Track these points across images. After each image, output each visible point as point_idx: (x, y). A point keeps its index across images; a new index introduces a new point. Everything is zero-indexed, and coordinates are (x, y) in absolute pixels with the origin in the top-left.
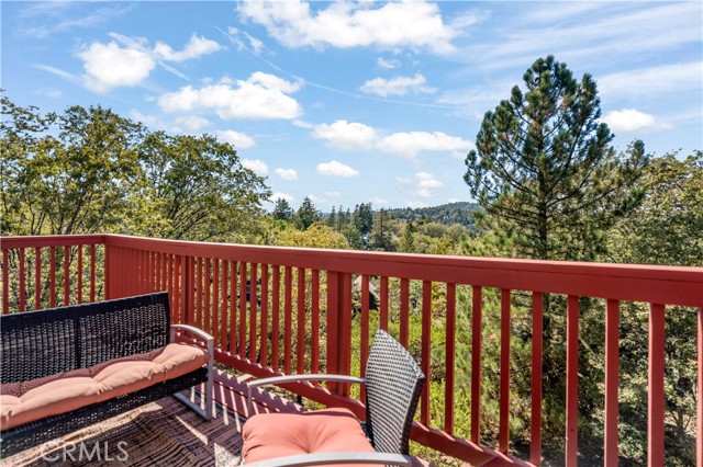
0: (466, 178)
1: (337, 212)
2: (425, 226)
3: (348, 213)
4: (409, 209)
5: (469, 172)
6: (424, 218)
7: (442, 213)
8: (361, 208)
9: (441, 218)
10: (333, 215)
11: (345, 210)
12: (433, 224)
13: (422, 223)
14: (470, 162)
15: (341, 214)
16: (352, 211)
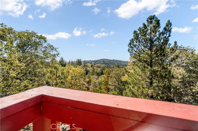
0: (129, 51)
1: (71, 61)
2: (96, 65)
3: (74, 62)
4: (90, 60)
5: (129, 48)
6: (95, 63)
7: (99, 61)
8: (78, 60)
9: (99, 63)
10: (69, 62)
11: (73, 61)
12: (98, 65)
13: (95, 64)
14: (129, 46)
15: (72, 62)
16: (75, 61)
